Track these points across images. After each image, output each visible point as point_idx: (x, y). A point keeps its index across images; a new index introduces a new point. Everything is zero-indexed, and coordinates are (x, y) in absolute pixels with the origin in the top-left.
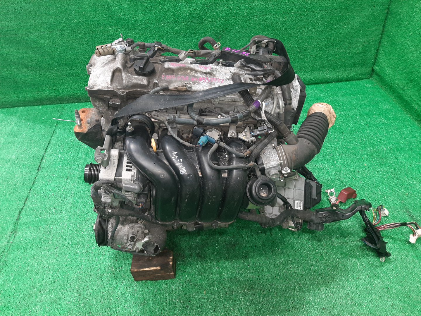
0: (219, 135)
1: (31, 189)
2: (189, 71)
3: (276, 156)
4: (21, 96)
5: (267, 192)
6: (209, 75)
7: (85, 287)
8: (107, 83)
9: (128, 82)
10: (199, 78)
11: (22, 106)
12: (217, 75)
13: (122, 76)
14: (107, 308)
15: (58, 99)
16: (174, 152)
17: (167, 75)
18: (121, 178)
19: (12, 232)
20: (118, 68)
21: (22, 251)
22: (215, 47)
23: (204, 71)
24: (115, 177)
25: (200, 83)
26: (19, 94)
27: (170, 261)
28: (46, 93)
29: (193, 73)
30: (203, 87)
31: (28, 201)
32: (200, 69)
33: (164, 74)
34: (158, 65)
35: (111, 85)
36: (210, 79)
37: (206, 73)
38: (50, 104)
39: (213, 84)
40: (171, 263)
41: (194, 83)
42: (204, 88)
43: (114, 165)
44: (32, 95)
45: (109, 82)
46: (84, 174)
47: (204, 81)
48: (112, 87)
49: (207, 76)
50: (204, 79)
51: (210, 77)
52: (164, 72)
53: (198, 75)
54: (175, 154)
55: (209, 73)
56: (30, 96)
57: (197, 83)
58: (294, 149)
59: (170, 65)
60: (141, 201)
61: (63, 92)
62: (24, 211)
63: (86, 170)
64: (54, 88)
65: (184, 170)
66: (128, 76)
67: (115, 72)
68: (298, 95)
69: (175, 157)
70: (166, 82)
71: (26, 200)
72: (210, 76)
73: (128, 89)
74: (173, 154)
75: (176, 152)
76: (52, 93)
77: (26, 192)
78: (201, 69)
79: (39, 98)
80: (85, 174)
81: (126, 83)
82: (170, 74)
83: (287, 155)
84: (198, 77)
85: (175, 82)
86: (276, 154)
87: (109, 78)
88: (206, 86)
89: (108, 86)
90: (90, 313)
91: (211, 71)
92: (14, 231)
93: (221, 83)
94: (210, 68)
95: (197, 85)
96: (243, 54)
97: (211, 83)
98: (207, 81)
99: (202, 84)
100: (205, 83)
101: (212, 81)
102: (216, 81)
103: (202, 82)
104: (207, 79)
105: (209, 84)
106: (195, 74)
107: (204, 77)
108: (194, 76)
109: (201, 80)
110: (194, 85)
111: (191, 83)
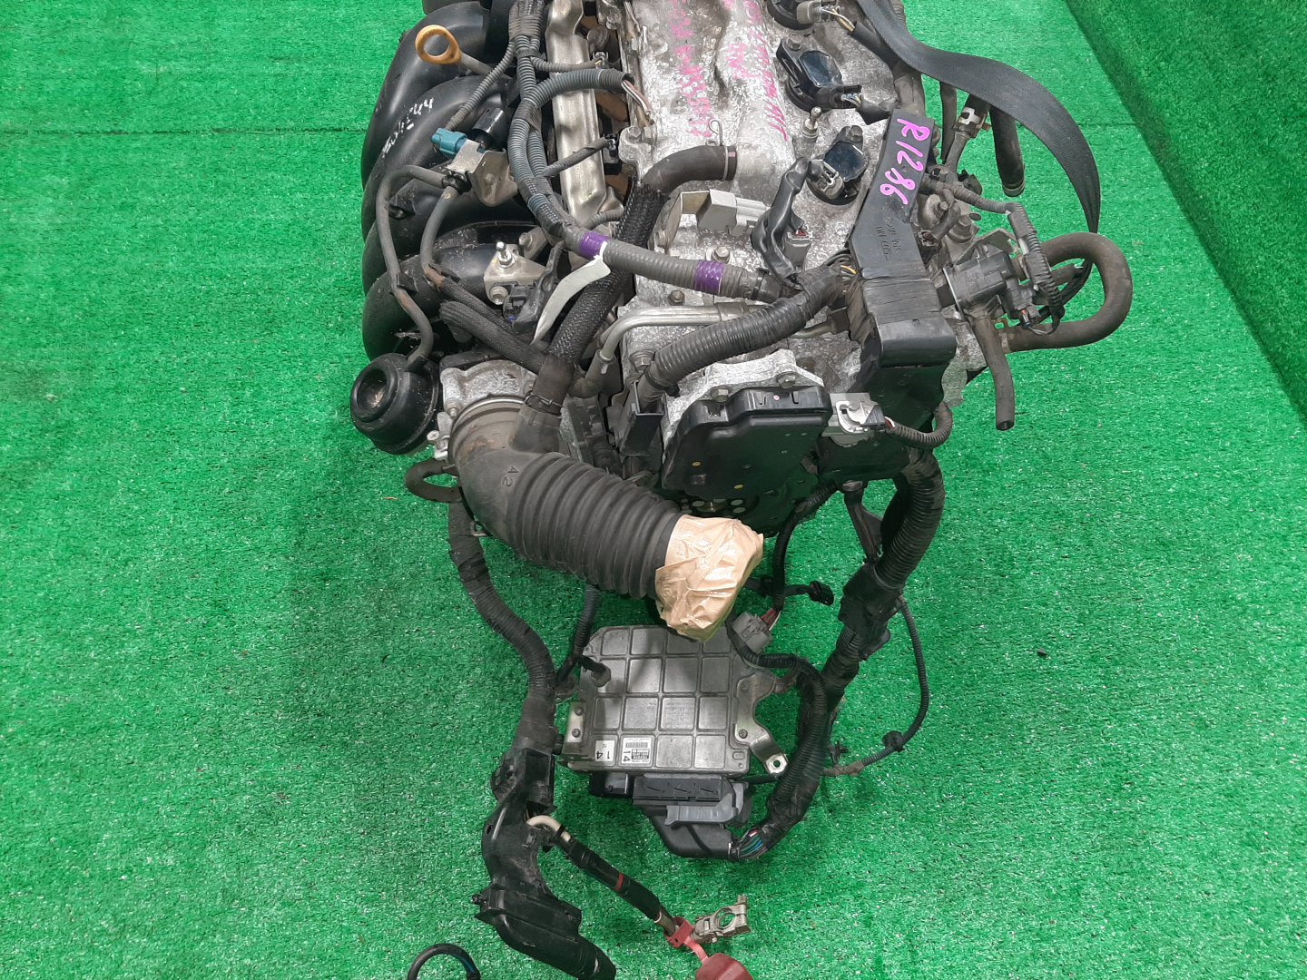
2: (718, 30)
6: (715, 88)
10: (696, 66)
12: (727, 113)
16: (431, 102)
23: (721, 68)
25: (668, 71)
29: (711, 42)
30: (653, 83)
36: (702, 95)
37: (717, 75)
39: (679, 108)
41: (665, 57)
47: (686, 81)
49: (710, 85)
50: (692, 80)
51: (711, 94)
53: (706, 58)
54: (426, 106)
55: (722, 85)
57: (665, 64)
69: (417, 110)
72: (715, 92)
74: (426, 103)
75: (431, 107)
84: (701, 61)
85: (655, 9)
88: (663, 93)
91: (731, 85)
93: (692, 132)
94: (739, 75)
95: (660, 67)
96: (893, 175)
97: (677, 103)
98: (688, 90)
99: (665, 79)
100: (675, 86)
101: (692, 103)
102: (694, 116)
103: (679, 77)
104: (695, 89)
105: (671, 98)
106: (710, 50)
107: (706, 78)
108: (700, 51)
109: (684, 71)
110: (656, 58)
111: (664, 49)
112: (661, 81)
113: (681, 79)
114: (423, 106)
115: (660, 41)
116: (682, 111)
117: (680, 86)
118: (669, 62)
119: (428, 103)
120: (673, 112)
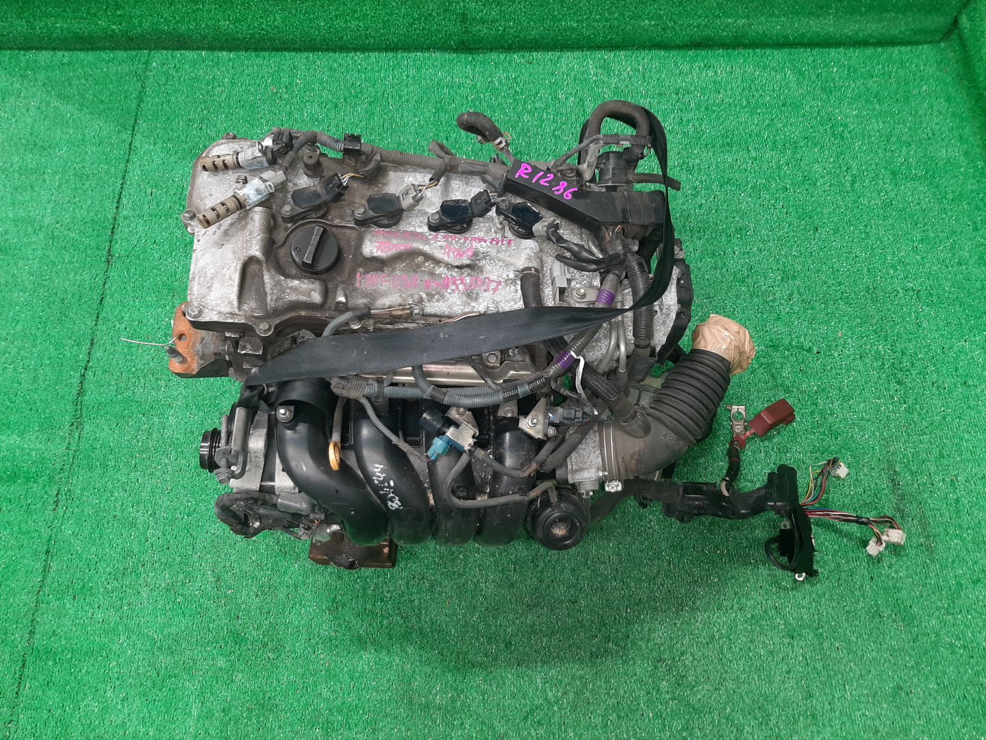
0: (473, 437)
1: (98, 317)
2: (420, 259)
3: (598, 457)
4: (39, 25)
5: (567, 527)
6: (467, 271)
7: (228, 564)
8: (230, 303)
9: (278, 299)
10: (444, 279)
11: (46, 49)
12: (488, 268)
13: (263, 283)
14: (269, 612)
15: (131, 39)
16: (377, 466)
17: (368, 272)
18: (272, 484)
19: (72, 425)
20: (253, 257)
21: (99, 471)
22: (498, 144)
23: (457, 263)
24: (262, 481)
25: (443, 296)
26: (31, 20)
27: (384, 546)
28: (100, 22)
29: (429, 265)
30: (449, 307)
31: (96, 346)
32: (446, 258)
33: (361, 270)
34: (348, 231)
35: (239, 308)
36: (468, 280)
37: (460, 267)
38: (113, 49)
39: (474, 295)
40: (386, 550)
41: (431, 296)
42: (451, 309)
43: (257, 466)
44: (65, 26)
45: (236, 303)
46: (199, 456)
47: (454, 287)
48: (240, 313)
49: (462, 274)
50: (454, 283)
51: (469, 275)
52: (360, 265)
53: (441, 270)
54: (379, 470)
55: (468, 266)
56: (62, 26)
57: (436, 297)
58: (637, 449)
59: (374, 251)
60: (318, 516)
61: (140, 23)
62: (90, 374)
63: (202, 447)
64: (118, 13)
65: (397, 502)
66: (278, 283)
67: (248, 270)
68: (670, 324)
69: (379, 477)
70: (366, 295)
71: (92, 344)
72: (470, 271)
73: (278, 315)
74: (376, 470)
75: (382, 466)
76: (114, 23)
77: (90, 323)
78: (449, 257)
79: (84, 33)
80: (202, 457)
81: (273, 303)
82: (376, 270)
83: (620, 460)
84: (440, 275)
85: (385, 294)
86: (597, 452)
87: (235, 290)
88: (459, 303)
89: (232, 310)
90: (238, 617)
91: (472, 260)
92: (77, 422)
93: (495, 292)
94: (470, 253)
95: (438, 301)
96: (558, 190)
97: (470, 295)
98: (461, 287)
99: (448, 299)
100: (456, 294)
101: (473, 287)
102: (483, 288)
103: (449, 291)
104: (462, 283)
105: (465, 298)
106: (434, 267)
107: (455, 275)
108: (432, 274)
109: (447, 286)
110: (429, 301)
111: (424, 296)
112: (450, 302)
113: (452, 290)
114: (379, 472)
115: (416, 296)
116: (477, 294)
117: (457, 292)
118: (435, 295)
119: (378, 468)
120: (476, 299)
